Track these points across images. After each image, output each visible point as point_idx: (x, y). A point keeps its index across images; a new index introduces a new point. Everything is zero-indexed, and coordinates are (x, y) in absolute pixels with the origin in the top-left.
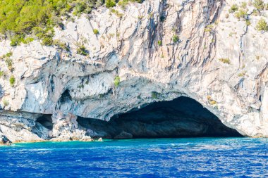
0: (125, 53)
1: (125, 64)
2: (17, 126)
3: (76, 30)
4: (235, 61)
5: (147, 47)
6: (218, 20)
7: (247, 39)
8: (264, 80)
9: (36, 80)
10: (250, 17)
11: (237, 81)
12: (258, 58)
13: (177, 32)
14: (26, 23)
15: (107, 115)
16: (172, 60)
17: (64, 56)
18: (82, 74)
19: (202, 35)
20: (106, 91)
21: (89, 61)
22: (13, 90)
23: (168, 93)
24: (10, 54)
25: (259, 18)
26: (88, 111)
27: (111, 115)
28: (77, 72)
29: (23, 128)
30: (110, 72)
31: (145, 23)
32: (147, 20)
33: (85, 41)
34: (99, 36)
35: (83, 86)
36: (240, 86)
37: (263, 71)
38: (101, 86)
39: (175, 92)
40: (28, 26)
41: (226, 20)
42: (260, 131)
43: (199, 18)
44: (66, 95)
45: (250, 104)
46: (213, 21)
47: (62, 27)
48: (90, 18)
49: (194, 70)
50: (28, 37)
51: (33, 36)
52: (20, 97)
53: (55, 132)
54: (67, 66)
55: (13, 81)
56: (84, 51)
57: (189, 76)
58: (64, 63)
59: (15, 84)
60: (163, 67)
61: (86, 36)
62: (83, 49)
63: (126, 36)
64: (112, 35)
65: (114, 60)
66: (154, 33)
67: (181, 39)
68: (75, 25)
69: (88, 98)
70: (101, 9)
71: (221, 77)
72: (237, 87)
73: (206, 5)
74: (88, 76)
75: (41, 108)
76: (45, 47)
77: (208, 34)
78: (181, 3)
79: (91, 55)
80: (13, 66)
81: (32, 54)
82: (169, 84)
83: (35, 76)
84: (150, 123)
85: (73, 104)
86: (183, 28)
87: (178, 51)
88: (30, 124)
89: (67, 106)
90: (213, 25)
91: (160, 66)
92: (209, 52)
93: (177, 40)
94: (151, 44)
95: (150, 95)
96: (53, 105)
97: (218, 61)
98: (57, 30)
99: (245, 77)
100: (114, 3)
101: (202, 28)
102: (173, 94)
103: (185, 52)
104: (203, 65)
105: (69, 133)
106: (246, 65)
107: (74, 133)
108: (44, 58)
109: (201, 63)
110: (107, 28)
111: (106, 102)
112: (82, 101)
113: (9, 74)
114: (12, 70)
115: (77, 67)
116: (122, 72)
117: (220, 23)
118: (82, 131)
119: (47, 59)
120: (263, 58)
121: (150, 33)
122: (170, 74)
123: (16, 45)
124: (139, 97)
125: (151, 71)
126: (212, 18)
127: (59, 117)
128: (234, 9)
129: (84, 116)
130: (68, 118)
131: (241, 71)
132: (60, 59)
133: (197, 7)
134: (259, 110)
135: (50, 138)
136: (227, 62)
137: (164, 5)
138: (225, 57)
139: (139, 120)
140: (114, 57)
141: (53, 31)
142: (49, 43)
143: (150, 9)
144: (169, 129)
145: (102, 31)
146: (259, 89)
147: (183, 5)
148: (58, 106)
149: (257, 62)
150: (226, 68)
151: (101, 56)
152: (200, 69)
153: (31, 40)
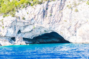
0: (36, 19)
1: (36, 22)
2: (5, 41)
3: (22, 13)
4: (68, 21)
5: (42, 17)
6: (63, 9)
7: (72, 15)
8: (77, 26)
9: (10, 27)
10: (73, 8)
11: (69, 27)
12: (75, 20)
13: (51, 13)
14: (7, 11)
15: (32, 37)
16: (50, 21)
17: (18, 20)
18: (24, 25)
19: (58, 13)
20: (31, 30)
21: (25, 21)
22: (3, 30)
23: (49, 31)
24: (3, 20)
25: (75, 8)
26: (26, 36)
27: (33, 37)
28: (22, 25)
29: (6, 41)
30: (32, 25)
31: (42, 10)
32: (42, 9)
33: (24, 16)
34: (28, 14)
35: (24, 29)
36: (70, 28)
37: (77, 24)
38: (29, 29)
39: (51, 30)
40: (8, 11)
41: (65, 9)
42: (76, 41)
43: (58, 8)
44: (19, 32)
45: (73, 33)
46: (62, 10)
47: (18, 12)
48: (26, 9)
49: (56, 24)
50: (8, 15)
51: (9, 14)
52: (5, 32)
53: (16, 42)
54: (19, 23)
55: (3, 27)
56: (24, 19)
57: (55, 26)
58: (18, 22)
59: (4, 28)
60: (47, 23)
61: (25, 14)
62: (24, 18)
63: (36, 14)
64: (32, 14)
65: (33, 21)
66: (44, 13)
67: (52, 15)
68: (21, 11)
69: (26, 32)
70: (29, 7)
71: (64, 26)
72: (69, 29)
73: (60, 5)
74: (25, 26)
75: (12, 35)
76: (12, 17)
77: (60, 13)
78: (52, 5)
79: (26, 20)
80: (3, 23)
81: (9, 19)
82: (49, 28)
83: (10, 26)
84: (45, 39)
85: (22, 34)
86: (53, 11)
87: (52, 18)
88: (9, 40)
89: (20, 35)
90: (62, 11)
91: (46, 23)
92: (61, 19)
93: (51, 15)
94: (44, 16)
95: (44, 31)
96: (16, 34)
97: (63, 21)
98: (16, 13)
99: (71, 25)
100: (33, 5)
101: (59, 12)
102: (50, 31)
103: (54, 19)
104: (59, 22)
105: (20, 42)
106: (72, 22)
107: (22, 42)
108: (12, 21)
109: (58, 22)
110: (31, 12)
111: (31, 33)
112: (24, 33)
113: (2, 25)
114: (3, 24)
115: (22, 23)
116: (35, 25)
117: (64, 10)
118: (24, 42)
119: (13, 21)
120: (77, 20)
121: (43, 13)
122: (49, 25)
123: (4, 17)
124: (41, 32)
125: (44, 24)
126: (61, 9)
127: (17, 38)
128: (68, 6)
129: (25, 38)
130: (20, 38)
131: (70, 24)
132: (17, 21)
133: (57, 5)
134: (76, 35)
135: (15, 44)
136: (66, 21)
137: (47, 5)
138: (65, 20)
139: (42, 39)
140: (33, 20)
141: (15, 13)
142: (13, 16)
143: (43, 6)
144: (50, 41)
145: (29, 13)
146: (75, 29)
147: (53, 5)
148: (17, 35)
149: (75, 21)
150: (66, 23)
151: (29, 20)
152: (58, 23)
153: (9, 16)
